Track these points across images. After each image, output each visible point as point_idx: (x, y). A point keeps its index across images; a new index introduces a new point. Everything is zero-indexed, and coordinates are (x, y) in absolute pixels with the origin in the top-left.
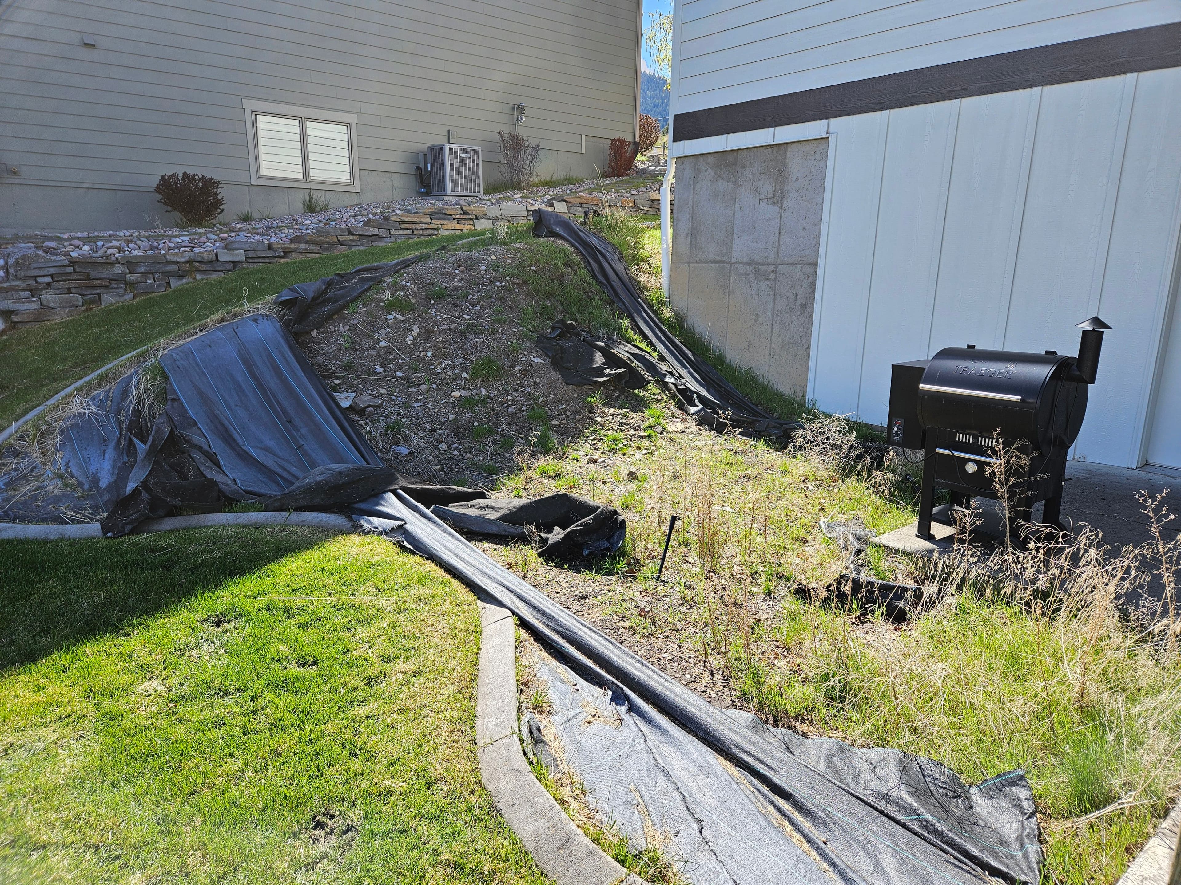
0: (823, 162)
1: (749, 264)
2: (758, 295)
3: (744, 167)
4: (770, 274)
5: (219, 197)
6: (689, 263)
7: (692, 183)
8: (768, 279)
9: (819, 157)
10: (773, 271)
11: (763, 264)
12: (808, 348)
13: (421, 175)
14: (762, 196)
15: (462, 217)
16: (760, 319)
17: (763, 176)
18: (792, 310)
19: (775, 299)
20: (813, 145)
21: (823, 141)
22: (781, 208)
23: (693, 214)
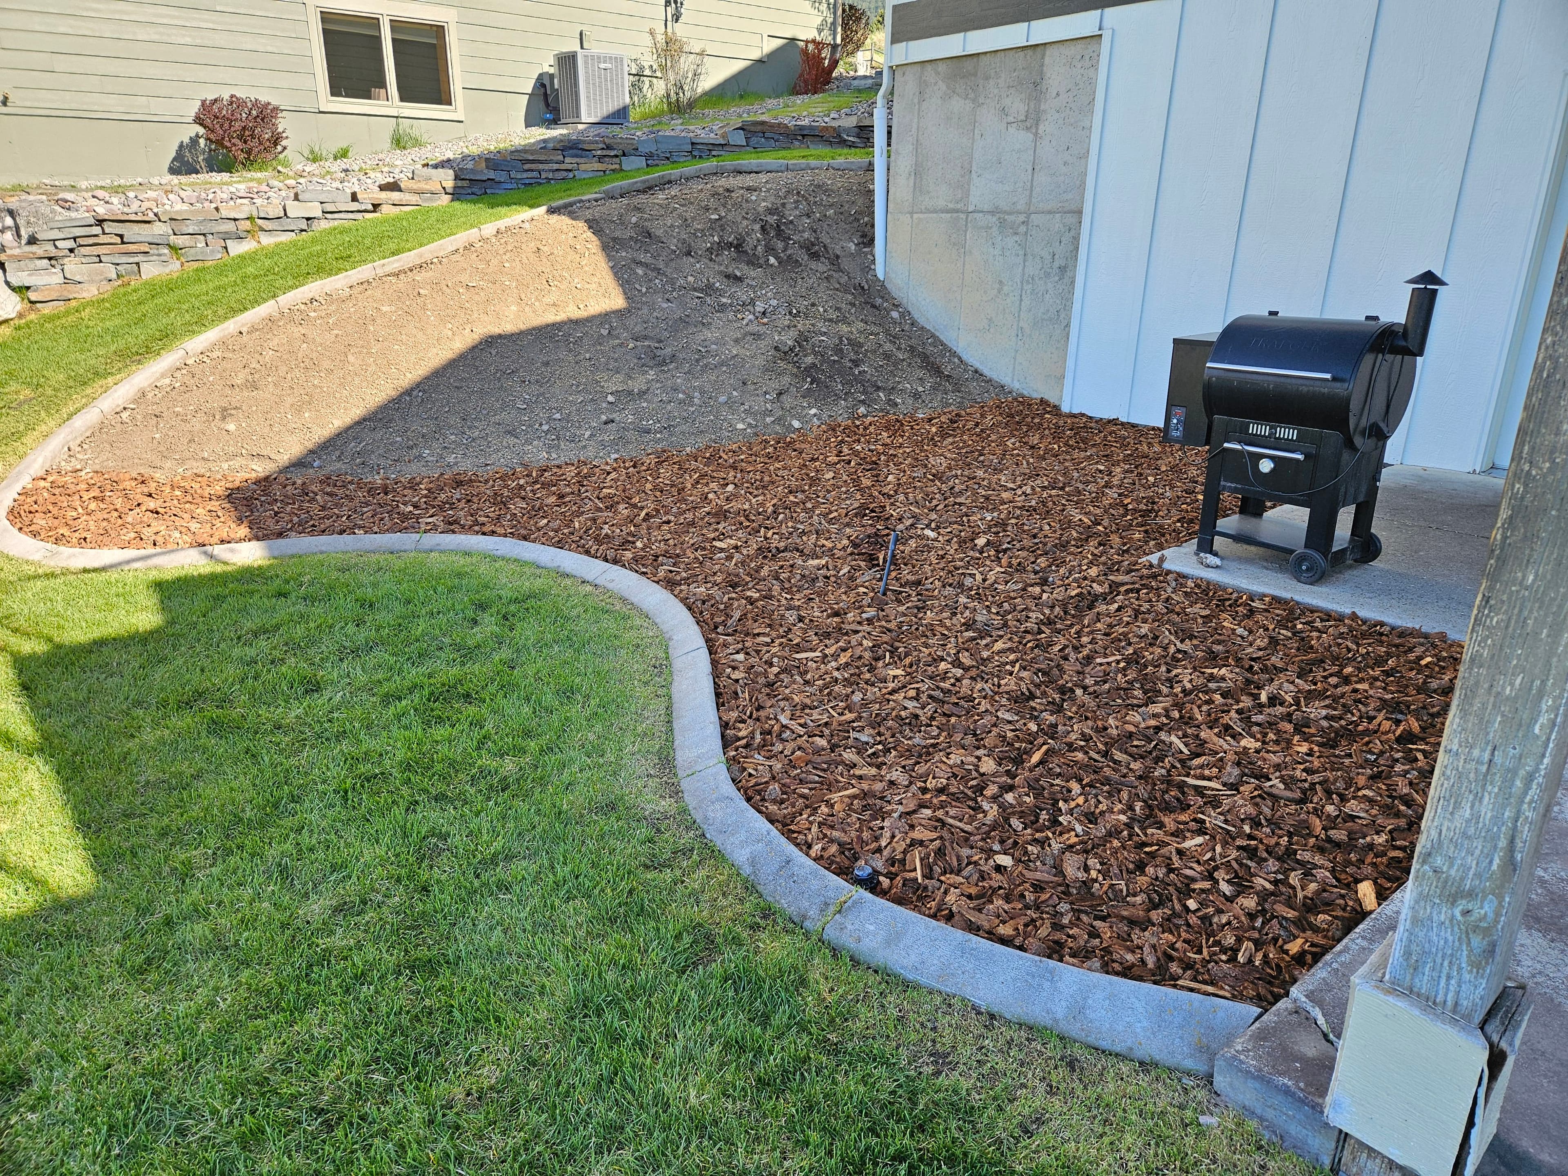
0: (1092, 69)
1: (992, 213)
2: (1003, 255)
3: (987, 78)
4: (1019, 226)
5: (280, 130)
6: (911, 213)
7: (916, 101)
8: (1016, 234)
9: (1088, 63)
10: (1023, 223)
11: (1010, 213)
12: (1068, 325)
13: (545, 94)
14: (1011, 119)
15: (605, 153)
16: (1005, 288)
17: (1012, 90)
18: (1047, 275)
19: (1024, 261)
20: (1080, 45)
21: (1094, 40)
22: (1036, 134)
23: (918, 144)
